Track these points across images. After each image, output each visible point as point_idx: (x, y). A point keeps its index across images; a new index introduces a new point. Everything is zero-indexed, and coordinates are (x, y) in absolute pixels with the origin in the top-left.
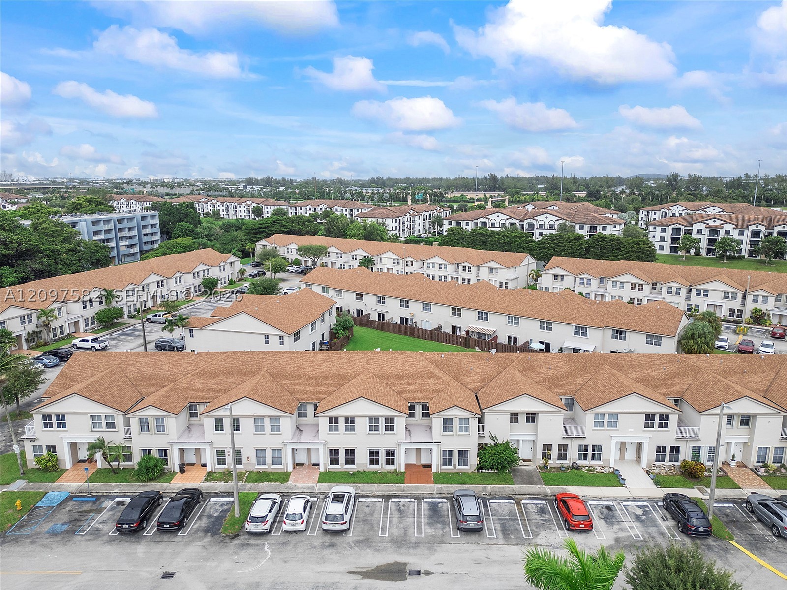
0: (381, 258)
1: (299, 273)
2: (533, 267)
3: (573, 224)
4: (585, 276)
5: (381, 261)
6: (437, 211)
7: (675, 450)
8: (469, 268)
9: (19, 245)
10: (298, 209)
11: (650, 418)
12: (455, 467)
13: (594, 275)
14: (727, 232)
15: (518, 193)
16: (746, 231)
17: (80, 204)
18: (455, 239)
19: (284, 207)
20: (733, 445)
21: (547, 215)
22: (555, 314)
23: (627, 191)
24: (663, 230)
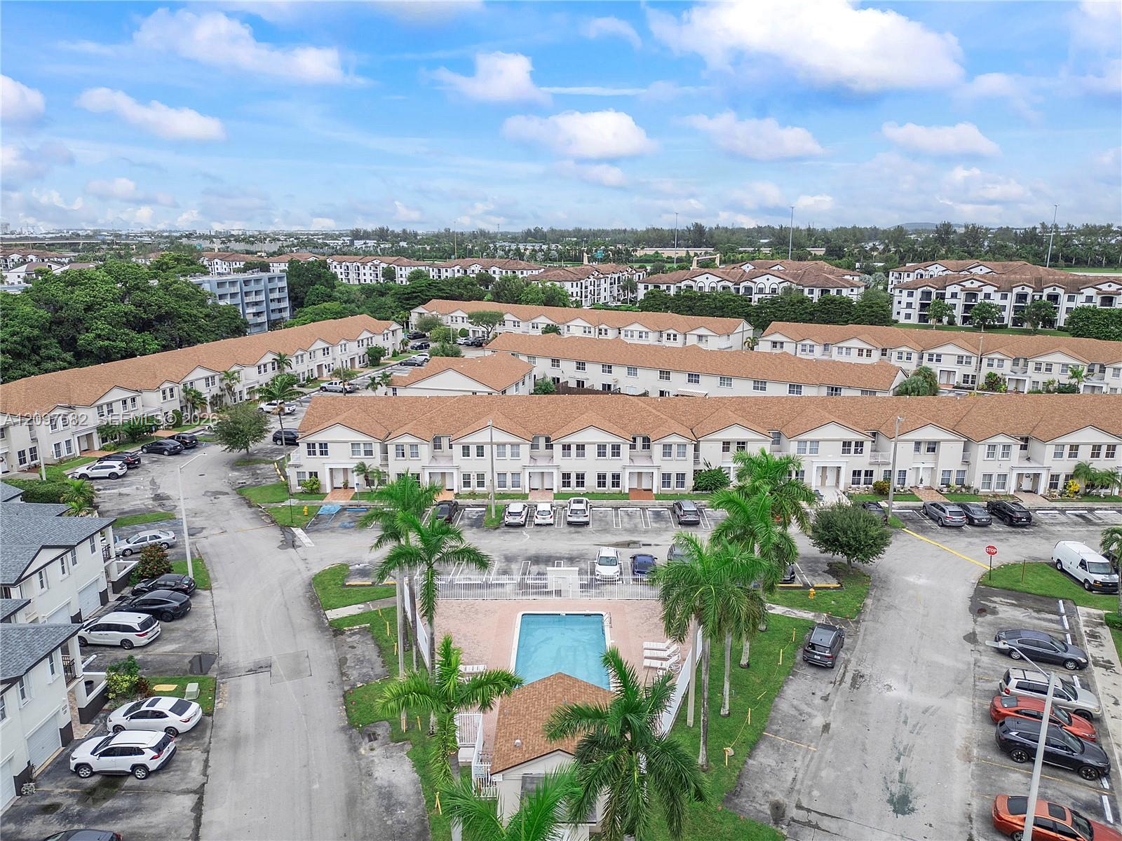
0: (568, 327)
1: (468, 345)
2: (750, 334)
3: (801, 287)
4: (807, 342)
5: (569, 330)
6: (626, 272)
7: (869, 473)
8: (675, 336)
9: (160, 307)
10: (443, 270)
11: (846, 444)
12: (673, 488)
13: (818, 341)
14: (987, 296)
15: (732, 250)
16: (1009, 294)
17: (166, 264)
18: (655, 303)
19: (423, 268)
20: (921, 469)
21: (768, 276)
22: (770, 373)
23: (881, 247)
24: (911, 294)
